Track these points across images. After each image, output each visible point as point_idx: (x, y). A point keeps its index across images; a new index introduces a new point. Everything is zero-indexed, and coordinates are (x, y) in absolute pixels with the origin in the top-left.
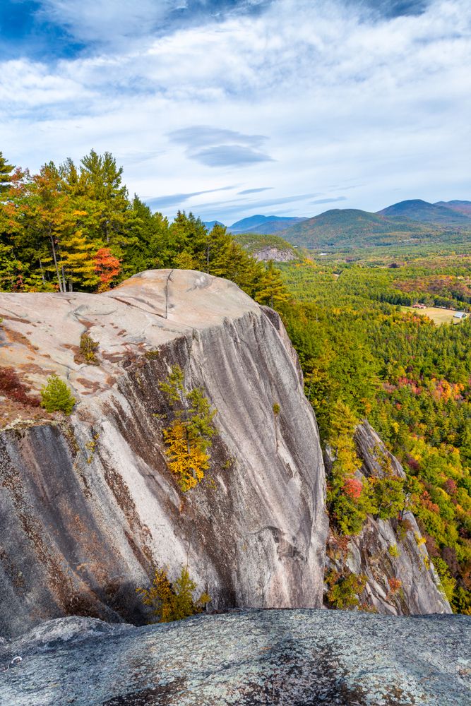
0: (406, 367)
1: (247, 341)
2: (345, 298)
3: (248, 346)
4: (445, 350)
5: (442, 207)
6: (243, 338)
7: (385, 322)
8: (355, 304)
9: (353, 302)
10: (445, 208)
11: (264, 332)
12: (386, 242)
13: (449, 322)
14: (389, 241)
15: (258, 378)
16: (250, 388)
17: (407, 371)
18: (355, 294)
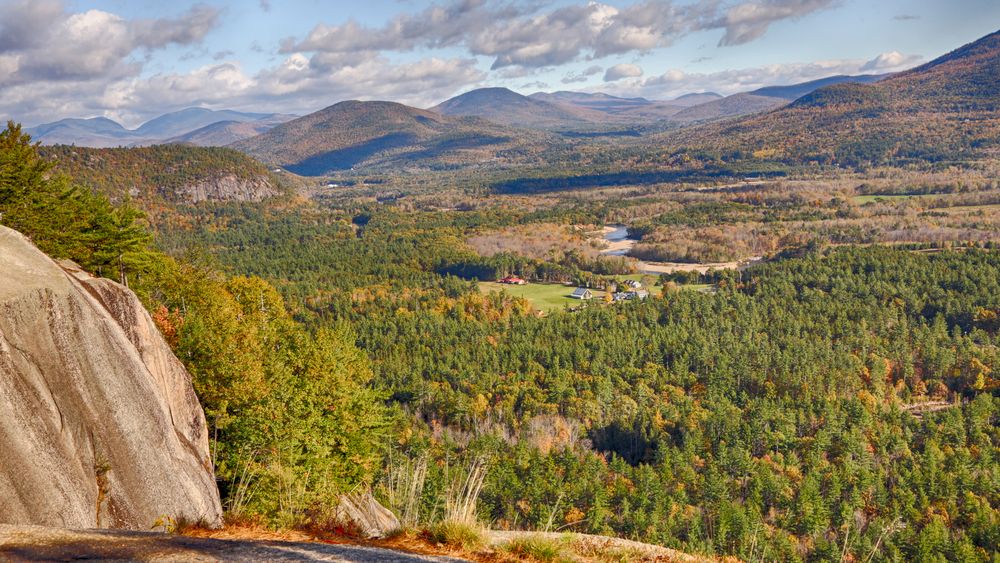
0: (490, 395)
1: (31, 349)
2: (374, 269)
3: (33, 359)
4: (557, 359)
5: (542, 102)
6: (19, 342)
7: (450, 314)
8: (393, 281)
9: (391, 277)
10: (548, 105)
11: (76, 330)
12: (450, 162)
13: (561, 307)
14: (455, 162)
15: (57, 424)
16: (30, 446)
17: (493, 402)
18: (394, 261)
